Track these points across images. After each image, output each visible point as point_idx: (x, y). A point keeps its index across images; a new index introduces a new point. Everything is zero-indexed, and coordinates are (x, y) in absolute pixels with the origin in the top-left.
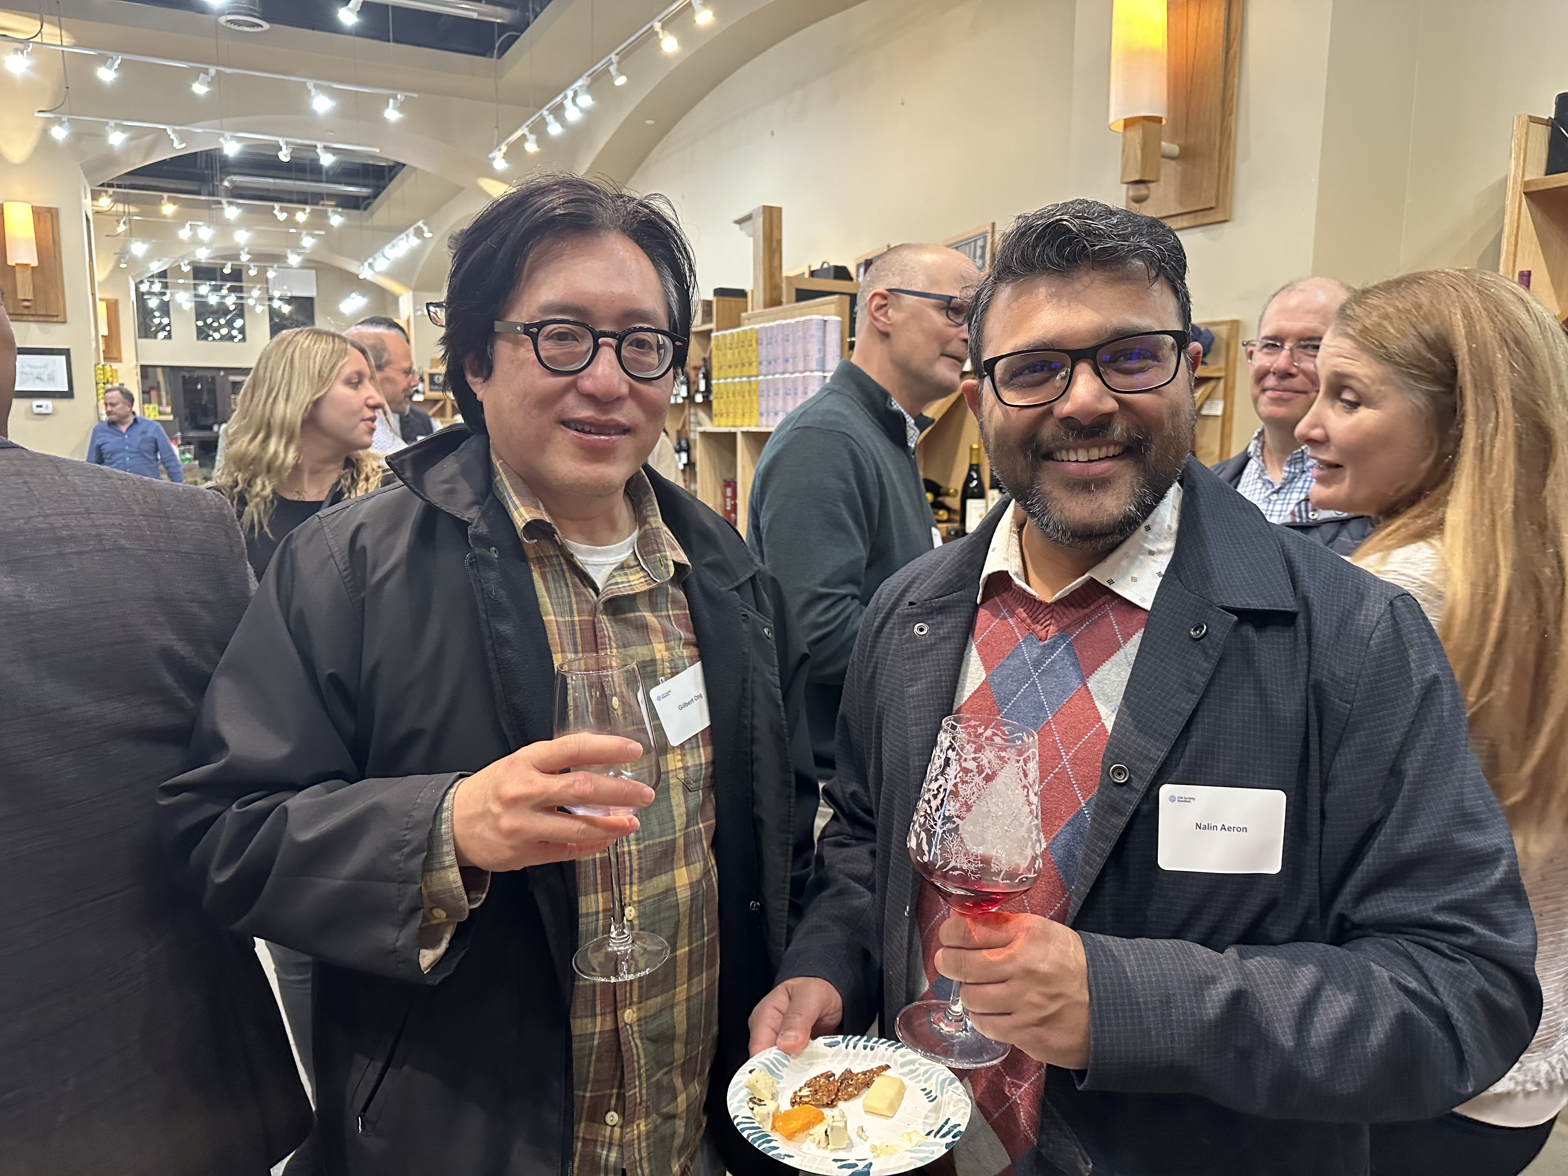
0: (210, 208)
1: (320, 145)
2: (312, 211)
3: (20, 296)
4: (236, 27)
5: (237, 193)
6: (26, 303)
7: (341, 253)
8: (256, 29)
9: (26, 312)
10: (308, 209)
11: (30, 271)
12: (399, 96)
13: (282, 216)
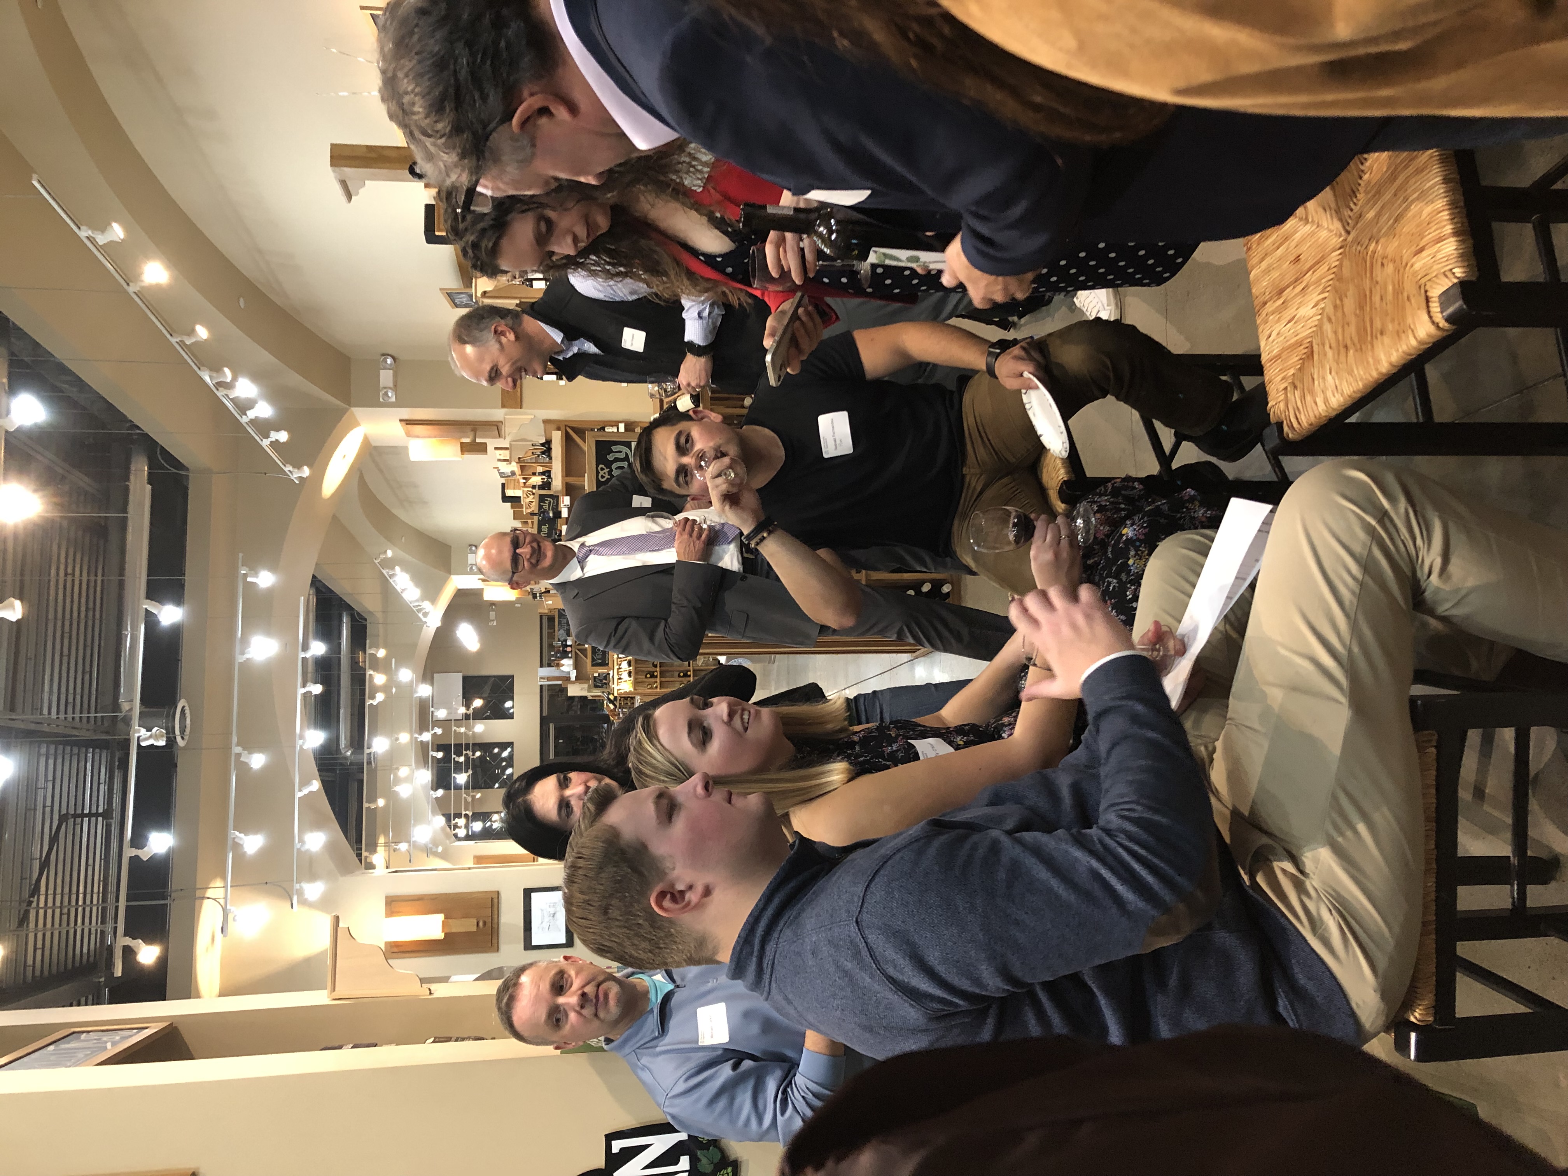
0: (376, 769)
1: (302, 655)
2: (370, 668)
3: (474, 929)
4: (188, 730)
5: (358, 741)
6: (481, 924)
7: (415, 646)
8: (187, 712)
9: (489, 925)
10: (369, 672)
11: (450, 921)
12: (243, 572)
13: (380, 697)
